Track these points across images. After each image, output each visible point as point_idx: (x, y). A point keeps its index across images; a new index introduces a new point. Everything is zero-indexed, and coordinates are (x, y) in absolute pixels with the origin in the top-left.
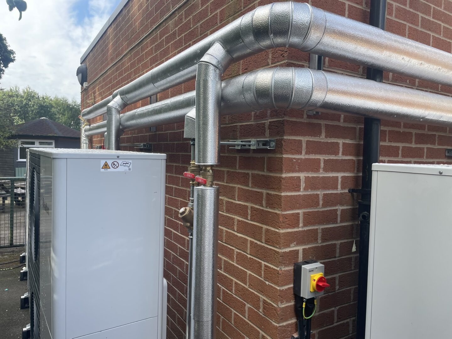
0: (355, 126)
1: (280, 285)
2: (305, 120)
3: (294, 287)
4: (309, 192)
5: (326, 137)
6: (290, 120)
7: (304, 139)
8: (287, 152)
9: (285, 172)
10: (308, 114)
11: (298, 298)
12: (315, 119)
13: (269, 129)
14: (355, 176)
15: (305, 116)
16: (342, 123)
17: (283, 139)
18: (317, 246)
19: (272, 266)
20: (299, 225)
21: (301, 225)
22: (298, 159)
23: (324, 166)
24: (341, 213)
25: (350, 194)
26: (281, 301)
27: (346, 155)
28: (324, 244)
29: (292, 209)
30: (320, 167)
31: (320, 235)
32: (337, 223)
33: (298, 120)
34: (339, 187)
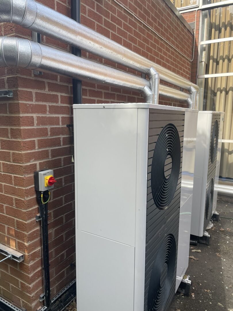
0: (68, 85)
1: (25, 186)
2: (32, 78)
3: (35, 187)
4: (41, 127)
5: (49, 90)
6: (22, 77)
7: (34, 91)
8: (22, 99)
9: (22, 113)
10: (34, 74)
11: (38, 192)
12: (40, 77)
13: (8, 83)
14: (70, 117)
15: (33, 75)
16: (58, 82)
17: (18, 90)
18: (49, 161)
19: (19, 176)
20: (35, 148)
21: (37, 148)
22: (31, 104)
23: (49, 109)
24: (63, 139)
25: (68, 128)
26: (27, 196)
27: (64, 103)
28: (54, 159)
29: (29, 138)
30: (46, 110)
31: (50, 154)
32: (61, 146)
33: (28, 77)
34: (60, 123)
